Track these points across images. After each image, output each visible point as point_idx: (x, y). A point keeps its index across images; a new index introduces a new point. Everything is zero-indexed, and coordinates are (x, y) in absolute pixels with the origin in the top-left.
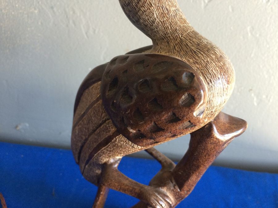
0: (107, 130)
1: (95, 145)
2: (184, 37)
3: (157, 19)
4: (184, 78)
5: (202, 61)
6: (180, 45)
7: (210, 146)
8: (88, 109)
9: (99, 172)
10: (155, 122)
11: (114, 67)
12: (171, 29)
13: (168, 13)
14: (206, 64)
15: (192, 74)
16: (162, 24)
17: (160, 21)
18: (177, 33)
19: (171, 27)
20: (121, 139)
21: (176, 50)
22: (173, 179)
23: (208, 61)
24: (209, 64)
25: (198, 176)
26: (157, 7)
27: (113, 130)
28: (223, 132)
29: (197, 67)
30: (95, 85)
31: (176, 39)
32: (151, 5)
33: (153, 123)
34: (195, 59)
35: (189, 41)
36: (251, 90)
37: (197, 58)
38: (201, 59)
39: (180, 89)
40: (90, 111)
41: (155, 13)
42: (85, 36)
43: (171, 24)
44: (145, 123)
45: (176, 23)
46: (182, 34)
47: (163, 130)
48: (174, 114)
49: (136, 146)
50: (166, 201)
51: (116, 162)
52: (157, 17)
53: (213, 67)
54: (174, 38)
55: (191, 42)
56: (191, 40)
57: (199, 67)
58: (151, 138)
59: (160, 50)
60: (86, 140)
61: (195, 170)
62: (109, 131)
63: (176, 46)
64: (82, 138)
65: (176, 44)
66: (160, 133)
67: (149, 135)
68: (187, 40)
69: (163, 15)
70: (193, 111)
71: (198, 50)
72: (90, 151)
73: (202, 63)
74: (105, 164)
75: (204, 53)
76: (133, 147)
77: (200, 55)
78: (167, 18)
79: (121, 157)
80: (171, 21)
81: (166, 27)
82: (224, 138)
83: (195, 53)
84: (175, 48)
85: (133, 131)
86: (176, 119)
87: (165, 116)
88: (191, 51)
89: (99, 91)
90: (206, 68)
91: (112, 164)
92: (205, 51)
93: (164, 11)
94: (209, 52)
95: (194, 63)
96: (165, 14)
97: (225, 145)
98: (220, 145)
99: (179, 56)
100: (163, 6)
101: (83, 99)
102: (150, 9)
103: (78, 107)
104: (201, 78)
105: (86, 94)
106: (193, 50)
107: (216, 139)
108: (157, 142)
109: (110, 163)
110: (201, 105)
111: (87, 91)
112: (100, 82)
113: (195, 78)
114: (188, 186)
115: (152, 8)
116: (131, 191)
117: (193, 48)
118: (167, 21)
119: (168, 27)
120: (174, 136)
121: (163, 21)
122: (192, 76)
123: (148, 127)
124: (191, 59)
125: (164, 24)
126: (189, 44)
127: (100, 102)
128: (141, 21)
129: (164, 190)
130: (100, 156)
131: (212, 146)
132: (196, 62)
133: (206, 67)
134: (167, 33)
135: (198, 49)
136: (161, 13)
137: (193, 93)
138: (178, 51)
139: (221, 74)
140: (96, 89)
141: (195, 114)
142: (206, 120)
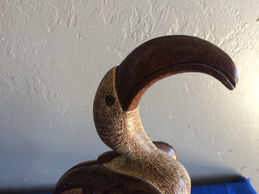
2: (153, 162)
3: (131, 151)
5: (169, 185)
6: (150, 168)
12: (142, 157)
14: (172, 187)
16: (135, 153)
17: (134, 152)
18: (147, 159)
19: (142, 155)
21: (147, 172)
23: (173, 185)
24: (174, 187)
26: (131, 144)
29: (166, 191)
31: (147, 163)
32: (127, 143)
34: (164, 183)
35: (157, 166)
36: (189, 126)
37: (164, 182)
38: (168, 183)
41: (129, 148)
42: (47, 99)
43: (142, 153)
45: (146, 152)
46: (151, 160)
52: (131, 150)
53: (177, 189)
54: (145, 163)
55: (159, 166)
56: (158, 165)
57: (167, 190)
59: (133, 169)
63: (147, 169)
65: (147, 168)
68: (156, 165)
69: (136, 148)
71: (165, 175)
73: (169, 186)
75: (169, 177)
77: (166, 180)
78: (139, 149)
80: (142, 151)
81: (138, 155)
83: (163, 178)
84: (146, 170)
88: (159, 175)
90: (172, 191)
92: (170, 176)
93: (136, 146)
94: (173, 176)
95: (162, 187)
96: (137, 147)
99: (150, 180)
100: (136, 142)
102: (125, 145)
106: (161, 175)
115: (128, 145)
117: (160, 172)
118: (139, 151)
119: (140, 156)
121: (136, 152)
124: (160, 183)
125: (137, 153)
126: (157, 169)
132: (164, 186)
134: (139, 159)
135: (164, 173)
136: (135, 147)
138: (149, 174)
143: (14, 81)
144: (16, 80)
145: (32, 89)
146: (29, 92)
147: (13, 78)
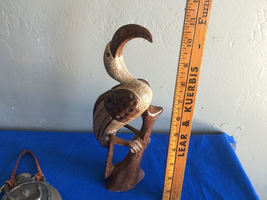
0: (109, 119)
1: (105, 126)
4: (131, 96)
6: (130, 85)
7: (149, 119)
8: (100, 112)
9: (108, 139)
10: (125, 112)
11: (108, 95)
12: (126, 80)
13: (124, 75)
15: (134, 95)
17: (122, 78)
18: (128, 81)
20: (115, 121)
22: (139, 136)
23: (139, 89)
25: (148, 133)
27: (111, 118)
28: (152, 113)
29: (136, 92)
30: (102, 102)
33: (124, 113)
37: (135, 89)
39: (130, 100)
40: (101, 113)
44: (122, 113)
45: (127, 77)
46: (130, 81)
47: (128, 115)
48: (130, 109)
49: (121, 123)
50: (137, 145)
51: (114, 133)
53: (141, 91)
58: (125, 119)
60: (101, 125)
61: (146, 130)
62: (110, 119)
64: (99, 125)
65: (128, 85)
66: (128, 116)
67: (124, 118)
69: (122, 76)
70: (136, 107)
72: (103, 129)
74: (110, 134)
75: (138, 87)
76: (120, 124)
79: (116, 131)
80: (125, 77)
82: (153, 115)
83: (135, 87)
85: (118, 117)
86: (131, 110)
87: (128, 110)
88: (133, 86)
89: (104, 104)
91: (113, 134)
93: (122, 74)
97: (155, 118)
98: (152, 118)
99: (130, 89)
101: (97, 108)
103: (95, 112)
104: (138, 95)
105: (98, 106)
107: (150, 116)
108: (128, 120)
109: (112, 133)
110: (138, 104)
111: (98, 105)
112: (103, 101)
113: (135, 96)
114: (145, 138)
116: (122, 143)
120: (133, 116)
122: (134, 96)
123: (123, 114)
126: (133, 84)
127: (105, 108)
128: (115, 78)
129: (136, 141)
130: (108, 131)
131: (150, 119)
133: (139, 91)
137: (135, 101)
138: (129, 87)
139: (144, 93)
140: (102, 104)
141: (137, 107)
142: (143, 109)
143: (51, 60)
144: (52, 59)
145: (60, 64)
146: (59, 66)
147: (51, 58)
